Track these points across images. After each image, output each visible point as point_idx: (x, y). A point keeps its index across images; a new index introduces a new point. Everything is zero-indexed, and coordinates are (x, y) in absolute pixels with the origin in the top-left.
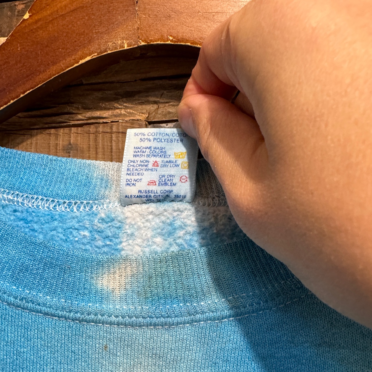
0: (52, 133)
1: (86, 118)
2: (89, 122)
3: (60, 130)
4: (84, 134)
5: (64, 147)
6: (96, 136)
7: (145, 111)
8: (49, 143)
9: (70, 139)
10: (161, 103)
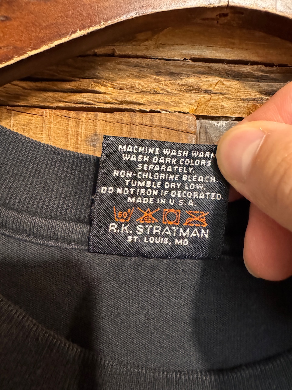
0: (71, 116)
1: (116, 102)
2: (121, 107)
3: (82, 114)
4: (114, 123)
5: (87, 137)
6: (131, 128)
7: (194, 102)
8: (67, 129)
9: (96, 128)
10: (214, 93)
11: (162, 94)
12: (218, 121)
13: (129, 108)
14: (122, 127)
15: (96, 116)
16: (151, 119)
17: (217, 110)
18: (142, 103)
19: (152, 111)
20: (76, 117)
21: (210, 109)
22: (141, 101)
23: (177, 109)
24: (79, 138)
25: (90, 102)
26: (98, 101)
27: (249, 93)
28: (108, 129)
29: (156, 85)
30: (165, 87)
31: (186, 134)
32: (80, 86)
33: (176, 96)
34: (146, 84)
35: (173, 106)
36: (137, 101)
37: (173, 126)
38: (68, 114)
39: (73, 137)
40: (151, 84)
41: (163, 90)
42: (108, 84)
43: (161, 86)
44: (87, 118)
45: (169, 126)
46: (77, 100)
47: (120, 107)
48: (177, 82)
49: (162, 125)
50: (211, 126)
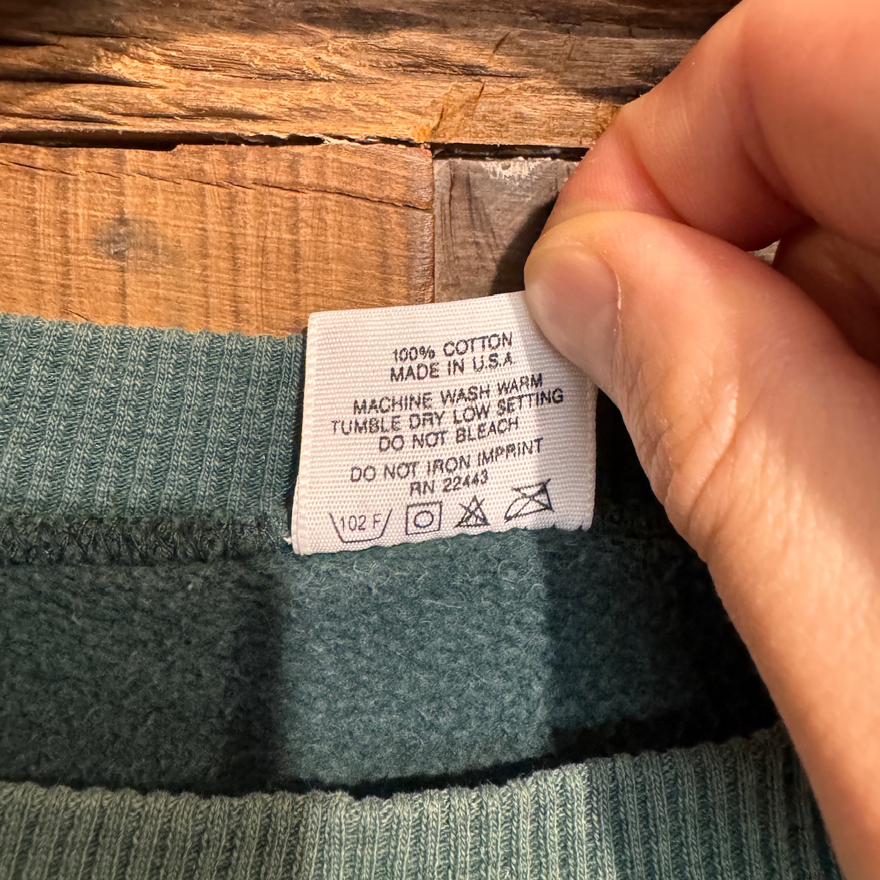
0: (39, 163)
1: (182, 113)
2: (198, 130)
3: (75, 155)
4: (178, 181)
5: (94, 231)
6: (232, 199)
7: (429, 103)
8: (32, 205)
9: (122, 198)
10: (491, 75)
11: (330, 81)
12: (506, 162)
13: (222, 131)
14: (202, 194)
15: (120, 161)
16: (293, 166)
17: (502, 126)
18: (262, 113)
19: (295, 140)
20: (57, 165)
21: (480, 126)
22: (260, 108)
23: (376, 131)
24: (72, 234)
25: (97, 113)
26: (121, 110)
27: (601, 71)
28: (158, 201)
29: (305, 54)
30: (335, 60)
31: (402, 211)
32: (60, 64)
33: (371, 89)
34: (274, 52)
35: (362, 119)
36: (248, 109)
37: (361, 187)
38: (29, 157)
39: (51, 231)
40: (290, 51)
41: (330, 67)
42: (152, 54)
43: (324, 57)
44: (91, 167)
45: (348, 188)
46: (56, 108)
47: (193, 130)
48: (372, 42)
49: (329, 183)
50: (486, 179)
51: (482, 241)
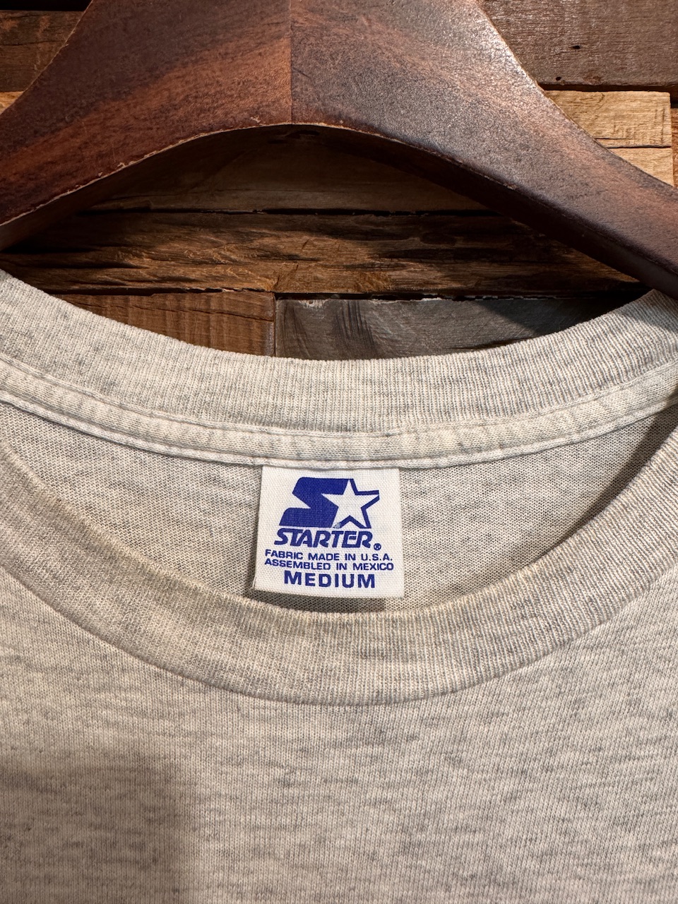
1: (156, 279)
2: (163, 287)
3: (106, 299)
4: (153, 310)
7: (272, 273)
10: (302, 259)
11: (226, 264)
12: (311, 301)
13: (174, 287)
14: (164, 315)
15: (127, 301)
16: (208, 301)
17: (308, 283)
18: (194, 278)
19: (208, 290)
20: (98, 304)
21: (298, 284)
22: (193, 276)
23: (246, 285)
25: (117, 281)
26: (128, 279)
27: (354, 257)
29: (214, 252)
30: (228, 254)
31: (259, 321)
32: (101, 259)
33: (245, 267)
34: (200, 251)
36: (187, 277)
37: (240, 310)
38: (84, 300)
40: (207, 250)
41: (226, 257)
42: (144, 254)
43: (223, 252)
44: (113, 304)
45: (235, 311)
46: (98, 278)
47: (161, 287)
48: (245, 245)
49: (224, 309)
50: (301, 308)
51: (301, 338)
